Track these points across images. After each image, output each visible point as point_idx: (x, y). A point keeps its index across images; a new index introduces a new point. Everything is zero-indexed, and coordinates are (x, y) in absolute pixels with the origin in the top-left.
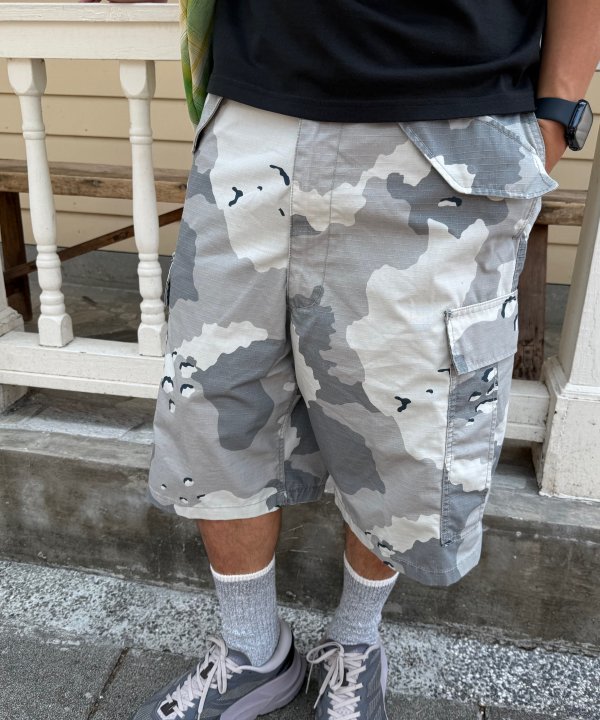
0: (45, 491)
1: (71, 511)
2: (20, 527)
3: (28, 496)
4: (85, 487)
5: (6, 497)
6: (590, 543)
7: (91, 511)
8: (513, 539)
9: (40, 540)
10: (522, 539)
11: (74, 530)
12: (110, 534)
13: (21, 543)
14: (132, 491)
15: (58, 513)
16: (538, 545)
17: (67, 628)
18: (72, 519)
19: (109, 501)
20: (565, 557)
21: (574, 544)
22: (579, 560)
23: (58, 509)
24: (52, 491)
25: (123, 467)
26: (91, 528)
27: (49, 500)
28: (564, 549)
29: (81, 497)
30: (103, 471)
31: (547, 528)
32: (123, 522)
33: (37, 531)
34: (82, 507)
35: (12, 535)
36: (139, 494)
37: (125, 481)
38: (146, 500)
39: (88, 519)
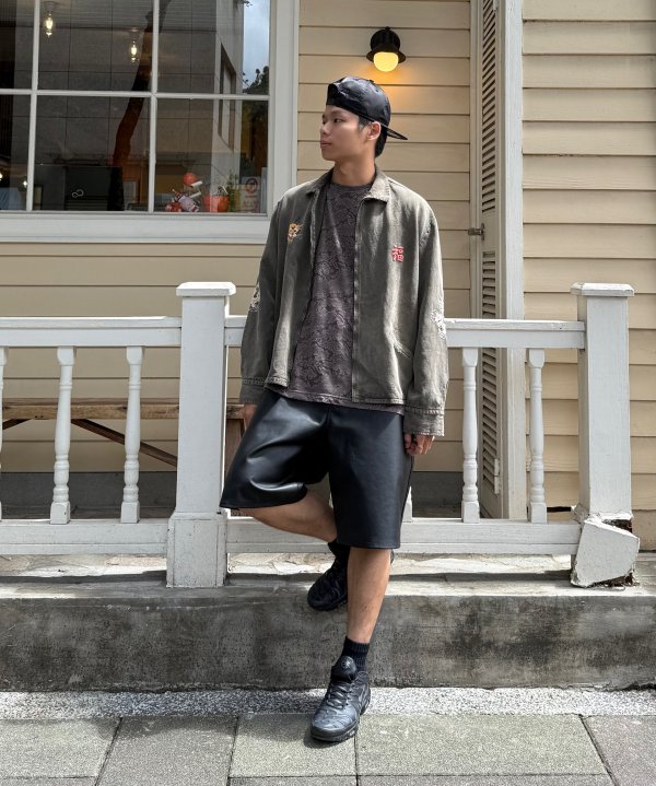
6: (188, 608)
8: (145, 612)
10: (150, 611)
16: (159, 614)
21: (180, 610)
22: (184, 621)
31: (163, 602)
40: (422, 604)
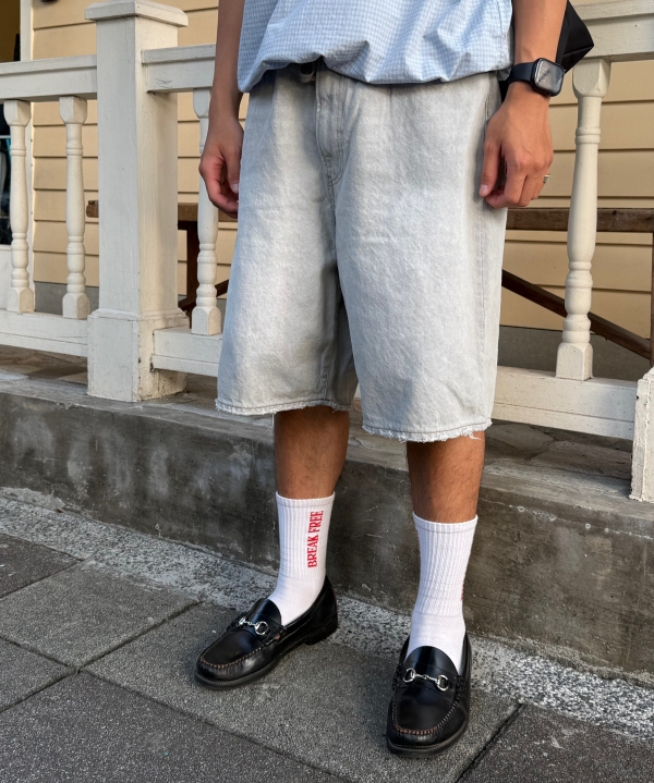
0: (168, 459)
1: (187, 480)
2: (145, 497)
3: (155, 463)
4: (199, 456)
5: (138, 464)
7: (201, 483)
8: (583, 533)
9: (159, 512)
10: (592, 532)
11: (187, 501)
12: (214, 507)
13: (143, 514)
14: (236, 462)
15: (176, 483)
16: (608, 542)
17: (156, 579)
18: (187, 490)
19: (217, 471)
20: (639, 559)
21: (649, 543)
23: (177, 479)
24: (173, 458)
25: (230, 437)
26: (200, 499)
27: (171, 468)
28: (638, 548)
29: (195, 466)
30: (214, 440)
31: (617, 522)
32: (226, 495)
33: (157, 502)
34: (196, 477)
35: (137, 505)
36: (241, 465)
37: (231, 450)
38: (247, 471)
39: (199, 490)
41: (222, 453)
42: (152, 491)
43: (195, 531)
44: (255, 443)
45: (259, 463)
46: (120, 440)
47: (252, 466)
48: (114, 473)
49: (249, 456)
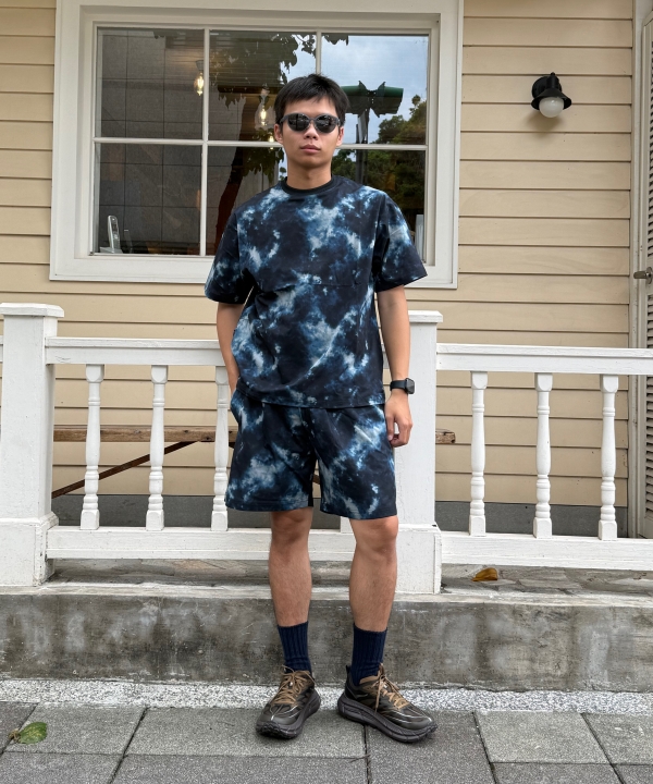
0: (85, 622)
1: (101, 634)
2: (63, 653)
3: (72, 627)
4: (112, 615)
5: (56, 630)
6: (413, 611)
7: (115, 633)
9: (76, 660)
11: (102, 649)
12: (127, 648)
13: (61, 665)
14: (145, 614)
15: (92, 637)
17: (105, 703)
18: (101, 641)
19: (128, 623)
20: (401, 622)
21: (405, 613)
22: (409, 623)
23: (92, 634)
24: (89, 621)
25: (140, 597)
26: (114, 645)
27: (87, 627)
28: (401, 617)
29: (108, 622)
30: (127, 601)
32: (136, 638)
33: (74, 654)
34: (110, 630)
35: (55, 659)
36: (149, 615)
37: (142, 606)
38: (154, 619)
39: (113, 639)
40: (636, 615)
41: (134, 609)
42: (69, 647)
43: (110, 668)
44: (160, 598)
45: (164, 612)
46: (38, 614)
47: (158, 614)
48: (32, 639)
49: (156, 609)
